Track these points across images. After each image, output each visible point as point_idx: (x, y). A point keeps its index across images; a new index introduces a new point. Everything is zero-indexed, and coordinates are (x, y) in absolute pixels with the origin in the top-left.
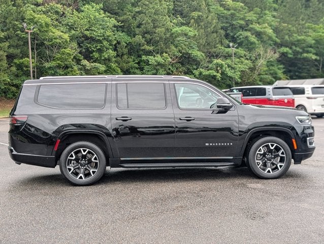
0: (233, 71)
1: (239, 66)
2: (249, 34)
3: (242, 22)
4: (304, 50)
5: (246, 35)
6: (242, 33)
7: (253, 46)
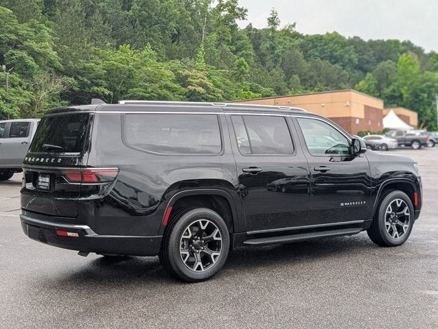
0: (9, 105)
1: (18, 98)
2: (24, 54)
3: (13, 37)
4: (92, 82)
5: (20, 55)
6: (14, 52)
7: (31, 70)
